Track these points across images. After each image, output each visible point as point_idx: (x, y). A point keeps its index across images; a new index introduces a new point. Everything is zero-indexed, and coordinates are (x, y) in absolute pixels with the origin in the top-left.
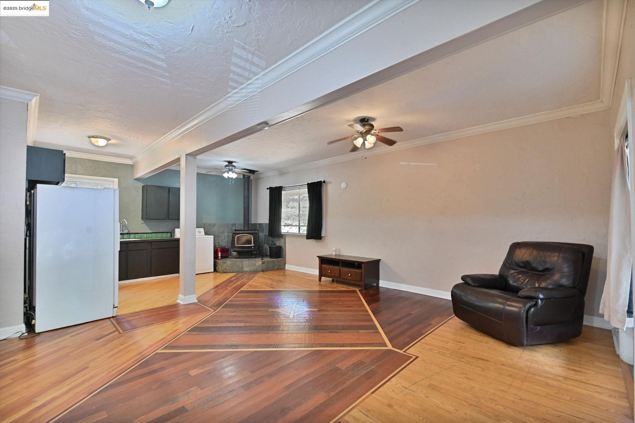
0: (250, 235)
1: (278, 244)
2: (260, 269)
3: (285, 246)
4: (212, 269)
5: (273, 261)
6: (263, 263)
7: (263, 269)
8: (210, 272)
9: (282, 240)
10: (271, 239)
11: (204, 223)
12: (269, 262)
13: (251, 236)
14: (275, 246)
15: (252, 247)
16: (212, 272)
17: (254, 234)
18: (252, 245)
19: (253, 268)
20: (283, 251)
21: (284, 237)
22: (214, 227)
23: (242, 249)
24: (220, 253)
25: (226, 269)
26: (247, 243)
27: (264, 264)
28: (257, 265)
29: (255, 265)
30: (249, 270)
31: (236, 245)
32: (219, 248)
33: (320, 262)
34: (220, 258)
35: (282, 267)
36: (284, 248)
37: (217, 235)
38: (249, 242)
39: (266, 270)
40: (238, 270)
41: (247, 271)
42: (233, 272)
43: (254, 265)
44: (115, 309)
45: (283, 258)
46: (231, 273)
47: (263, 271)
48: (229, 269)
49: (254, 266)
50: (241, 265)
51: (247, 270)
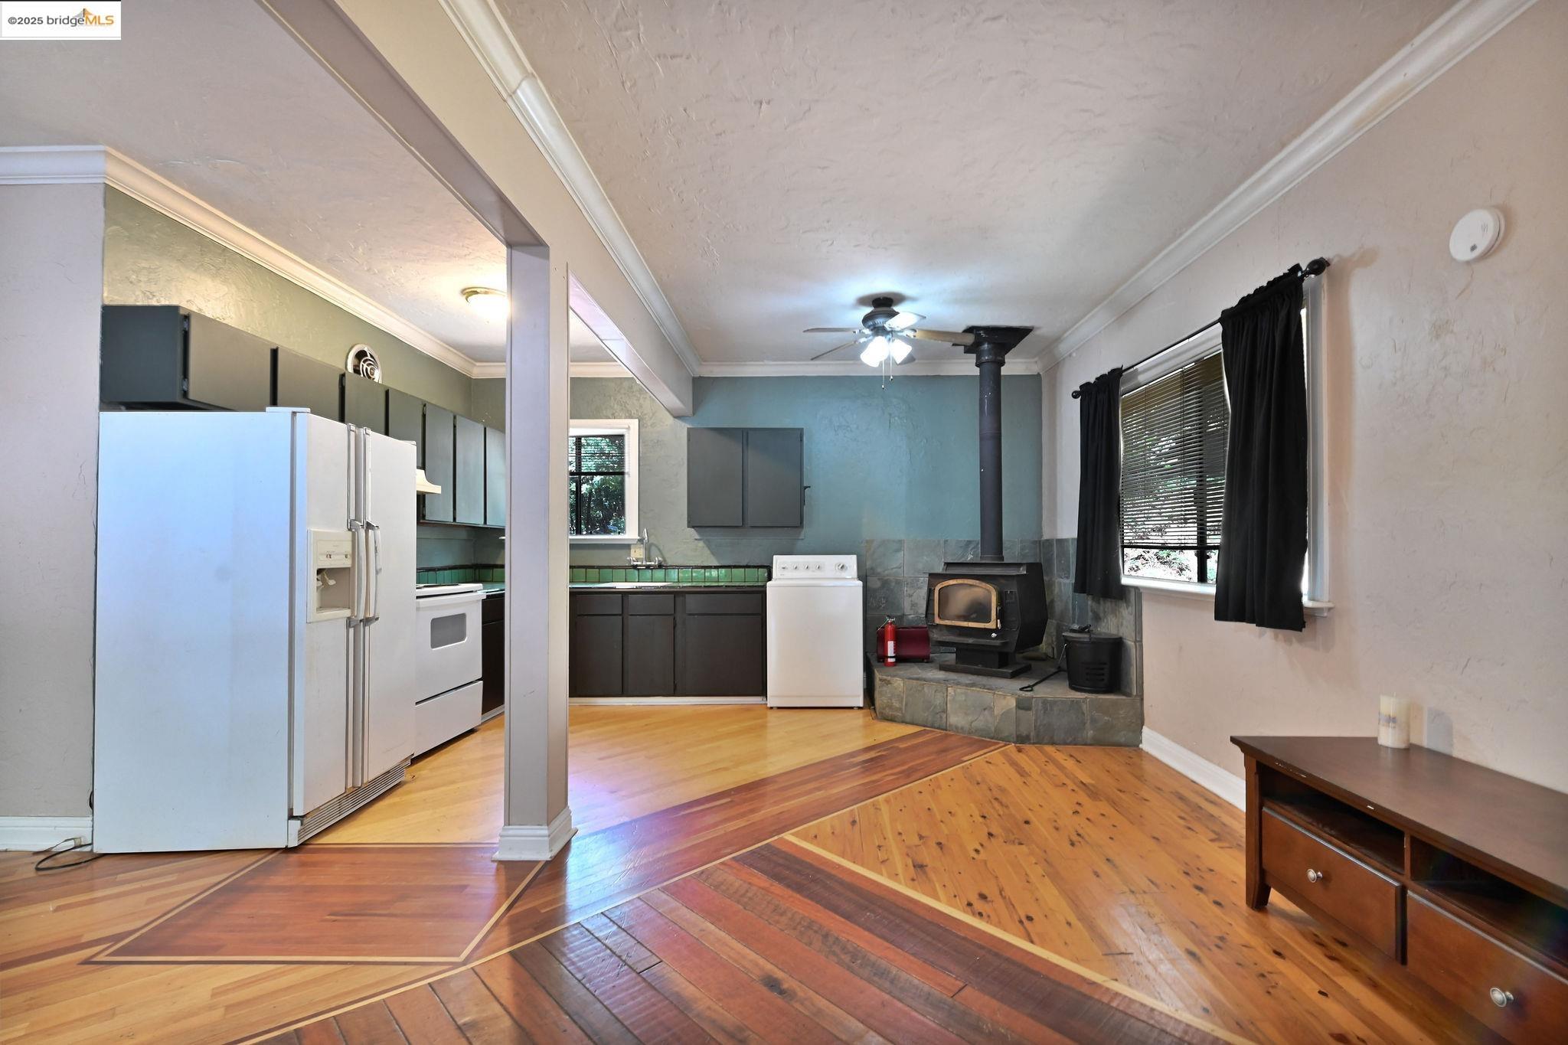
0: (983, 585)
1: (1111, 626)
2: (1010, 729)
3: (1139, 642)
4: (859, 696)
5: (1075, 703)
6: (1023, 706)
7: (1025, 733)
8: (852, 708)
9: (1126, 612)
10: (1090, 603)
11: (868, 538)
12: (1054, 703)
13: (989, 587)
14: (1085, 637)
15: (992, 631)
16: (859, 708)
17: (1002, 581)
18: (991, 625)
19: (981, 721)
20: (1131, 665)
21: (1132, 597)
22: (898, 550)
23: (960, 635)
24: (891, 645)
25: (891, 707)
26: (974, 616)
27: (1029, 709)
28: (996, 713)
29: (991, 709)
30: (967, 727)
31: (938, 621)
32: (890, 628)
33: (1255, 779)
34: (893, 660)
35: (1121, 738)
36: (1133, 651)
37: (909, 580)
38: (979, 611)
39: (1037, 736)
40: (930, 719)
41: (962, 728)
42: (912, 723)
43: (985, 709)
44: (292, 822)
45: (1128, 695)
46: (907, 723)
47: (1022, 740)
48: (901, 709)
49: (986, 712)
50: (938, 701)
51: (959, 725)
